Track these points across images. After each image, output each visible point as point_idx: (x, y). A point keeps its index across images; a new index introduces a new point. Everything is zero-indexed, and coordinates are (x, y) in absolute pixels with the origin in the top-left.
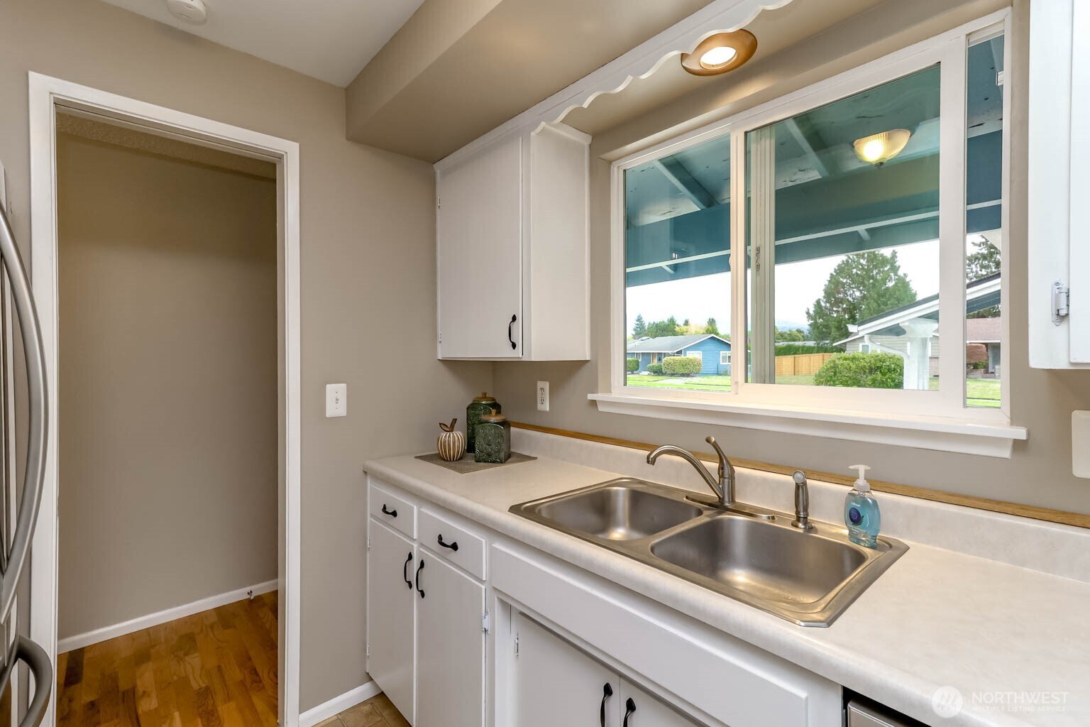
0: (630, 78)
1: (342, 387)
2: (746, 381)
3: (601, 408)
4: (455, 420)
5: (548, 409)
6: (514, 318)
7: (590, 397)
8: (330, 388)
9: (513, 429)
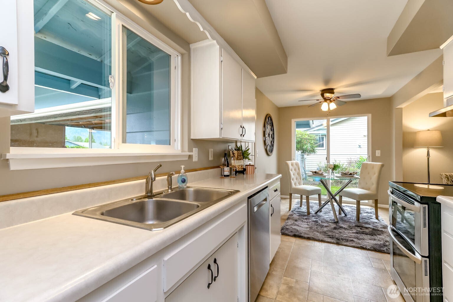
3: (15, 167)
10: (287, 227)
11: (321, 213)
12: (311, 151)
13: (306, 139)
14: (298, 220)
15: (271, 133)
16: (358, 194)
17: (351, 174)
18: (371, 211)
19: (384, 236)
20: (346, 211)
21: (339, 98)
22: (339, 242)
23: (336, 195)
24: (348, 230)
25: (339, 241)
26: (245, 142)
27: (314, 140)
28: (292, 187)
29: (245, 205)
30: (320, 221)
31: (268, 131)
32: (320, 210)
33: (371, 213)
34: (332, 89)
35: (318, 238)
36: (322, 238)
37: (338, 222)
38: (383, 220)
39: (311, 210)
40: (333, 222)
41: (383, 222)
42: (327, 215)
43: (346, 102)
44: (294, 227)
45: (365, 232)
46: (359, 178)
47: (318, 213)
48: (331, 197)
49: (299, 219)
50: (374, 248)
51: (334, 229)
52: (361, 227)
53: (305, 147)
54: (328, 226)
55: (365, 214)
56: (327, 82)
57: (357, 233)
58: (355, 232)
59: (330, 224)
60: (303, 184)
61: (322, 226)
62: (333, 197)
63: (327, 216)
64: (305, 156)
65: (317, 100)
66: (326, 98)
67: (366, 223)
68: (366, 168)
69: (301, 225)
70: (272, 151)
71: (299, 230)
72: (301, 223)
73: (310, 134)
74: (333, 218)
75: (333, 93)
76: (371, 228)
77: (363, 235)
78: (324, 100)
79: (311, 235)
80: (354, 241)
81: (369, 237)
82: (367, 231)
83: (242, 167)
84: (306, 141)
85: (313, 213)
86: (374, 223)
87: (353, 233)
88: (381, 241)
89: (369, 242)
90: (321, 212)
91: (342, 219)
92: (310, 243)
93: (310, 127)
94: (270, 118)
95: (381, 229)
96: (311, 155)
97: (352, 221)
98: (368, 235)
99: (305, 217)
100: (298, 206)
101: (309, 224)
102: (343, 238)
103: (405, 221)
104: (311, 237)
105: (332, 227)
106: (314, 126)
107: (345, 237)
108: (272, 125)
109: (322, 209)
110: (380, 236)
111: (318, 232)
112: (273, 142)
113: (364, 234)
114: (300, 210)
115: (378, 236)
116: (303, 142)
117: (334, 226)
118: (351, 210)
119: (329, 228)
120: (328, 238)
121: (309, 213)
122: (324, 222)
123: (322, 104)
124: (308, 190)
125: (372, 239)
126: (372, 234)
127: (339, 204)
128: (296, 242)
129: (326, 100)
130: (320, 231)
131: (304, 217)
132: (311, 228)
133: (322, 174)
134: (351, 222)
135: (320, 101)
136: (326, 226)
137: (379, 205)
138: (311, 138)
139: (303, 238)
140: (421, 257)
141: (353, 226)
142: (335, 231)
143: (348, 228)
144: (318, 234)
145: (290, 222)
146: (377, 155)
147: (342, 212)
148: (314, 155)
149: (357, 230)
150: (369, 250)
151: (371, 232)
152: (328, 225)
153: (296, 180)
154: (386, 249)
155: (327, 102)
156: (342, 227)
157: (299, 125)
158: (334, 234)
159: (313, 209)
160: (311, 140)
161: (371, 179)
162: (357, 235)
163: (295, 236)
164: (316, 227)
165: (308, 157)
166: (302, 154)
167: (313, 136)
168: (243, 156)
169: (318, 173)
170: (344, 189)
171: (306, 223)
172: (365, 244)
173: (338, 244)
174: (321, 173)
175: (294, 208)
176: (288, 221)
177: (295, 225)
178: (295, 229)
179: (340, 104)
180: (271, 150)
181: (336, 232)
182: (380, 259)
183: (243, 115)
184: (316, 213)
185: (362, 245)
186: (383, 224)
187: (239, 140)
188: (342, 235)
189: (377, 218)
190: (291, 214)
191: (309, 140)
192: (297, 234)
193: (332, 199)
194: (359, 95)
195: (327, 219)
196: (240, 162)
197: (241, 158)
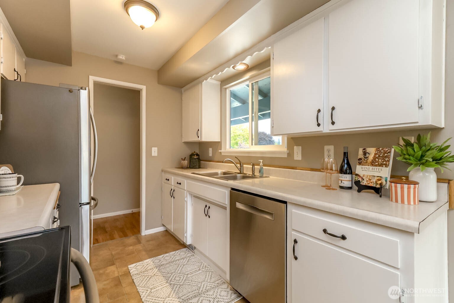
0: (220, 73)
1: (156, 148)
2: (252, 145)
3: (222, 154)
4: (185, 158)
5: (211, 156)
6: (198, 130)
7: (220, 151)
8: (153, 148)
9: (201, 162)
196: (377, 169)
197: (383, 162)
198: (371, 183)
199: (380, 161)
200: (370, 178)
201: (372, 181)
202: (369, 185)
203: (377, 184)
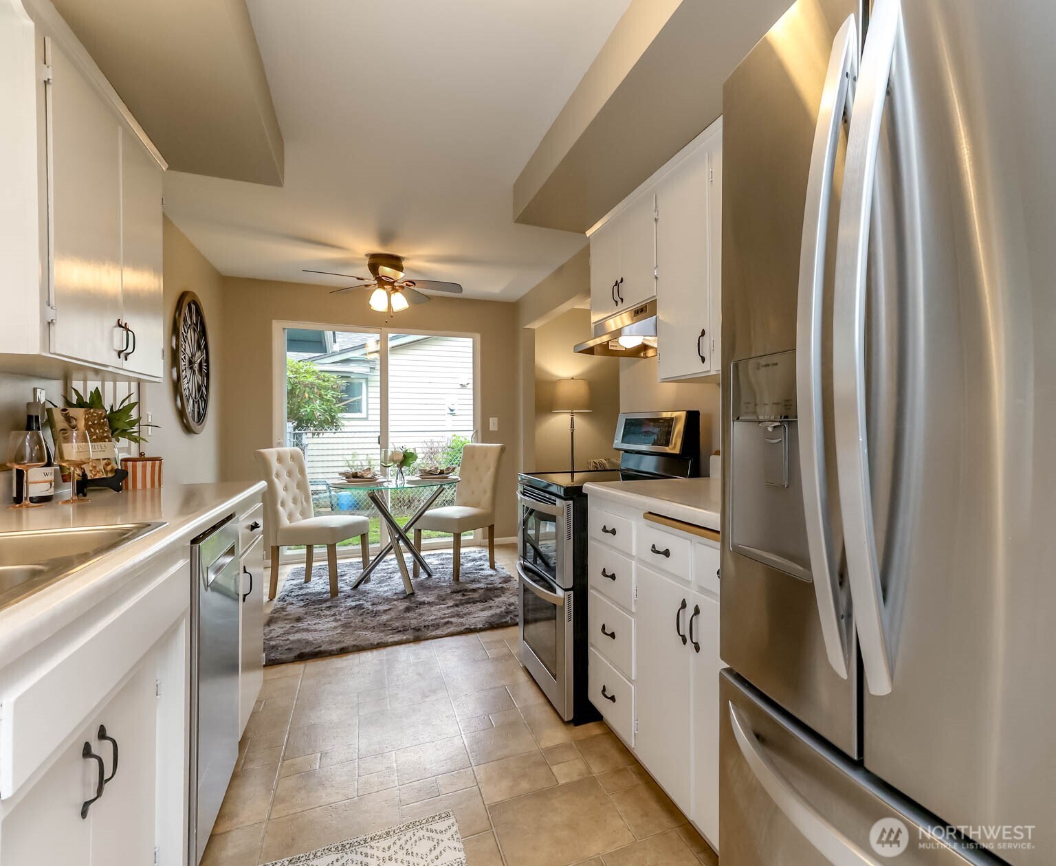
10: (273, 643)
11: (370, 584)
12: (326, 421)
13: (312, 386)
14: (305, 616)
15: (199, 357)
16: (458, 517)
17: (442, 472)
18: (480, 555)
19: (505, 596)
20: (430, 566)
21: (415, 284)
22: (418, 635)
23: (407, 530)
24: (437, 605)
25: (419, 633)
26: (129, 379)
27: (333, 389)
28: (281, 527)
29: (182, 563)
30: (369, 604)
31: (188, 350)
32: (365, 579)
33: (480, 559)
34: (398, 259)
35: (367, 642)
36: (379, 639)
37: (413, 594)
38: (503, 568)
39: (340, 584)
40: (401, 597)
41: (504, 571)
42: (386, 586)
43: (428, 298)
44: (293, 637)
45: (473, 598)
46: (460, 479)
47: (362, 587)
48: (396, 537)
49: (306, 614)
50: (490, 623)
51: (405, 612)
52: (463, 591)
53: (305, 410)
54: (390, 609)
55: (470, 565)
56: (386, 236)
57: (457, 605)
58: (452, 605)
59: (395, 602)
60: (315, 516)
61: (377, 614)
62: (400, 535)
63: (386, 589)
64: (307, 439)
65: (358, 279)
66: (383, 278)
67: (473, 581)
68: (473, 457)
69: (316, 627)
70: (201, 418)
71: (311, 639)
72: (314, 622)
73: (321, 371)
74: (402, 587)
75: (400, 269)
76: (482, 589)
77: (469, 606)
78: (376, 282)
79: (349, 641)
80: (451, 623)
81: (480, 605)
82: (476, 595)
83: (108, 464)
84: (308, 393)
85: (347, 588)
86: (486, 577)
87: (448, 607)
88: (501, 607)
89: (479, 615)
90: (366, 582)
91: (422, 586)
92: (347, 660)
93: (326, 352)
94: (193, 307)
95: (500, 585)
96: (325, 435)
97: (443, 584)
98: (478, 603)
99: (324, 605)
100: (299, 581)
101: (338, 617)
102: (427, 623)
103: (539, 561)
104: (349, 646)
105: (401, 608)
106: (336, 348)
107: (432, 620)
108: (203, 333)
109: (372, 575)
110: (500, 599)
111: (366, 629)
112: (207, 388)
113: (470, 603)
114: (307, 590)
115: (496, 600)
116: (298, 396)
117: (402, 605)
118: (440, 562)
119: (393, 614)
120: (393, 634)
121: (334, 591)
122: (381, 603)
123: (373, 291)
124: (332, 526)
125: (486, 607)
126: (484, 600)
127: (415, 550)
128: (306, 672)
129: (382, 282)
130: (372, 625)
131: (321, 606)
132: (346, 626)
133: (373, 479)
134: (442, 586)
135: (366, 282)
136: (386, 610)
137: (497, 541)
138: (326, 383)
139: (326, 654)
140: (563, 591)
141: (447, 594)
142: (408, 615)
143: (437, 601)
144: (368, 634)
145: (278, 629)
146: (491, 429)
147: (421, 570)
148: (332, 435)
149: (457, 600)
150: (481, 630)
151: (483, 596)
152: (390, 607)
153: (292, 505)
154: (511, 618)
155: (384, 288)
156: (423, 603)
157: (296, 343)
158: (407, 622)
159: (344, 580)
160: (326, 389)
161: (481, 481)
162: (456, 609)
163: (302, 657)
164: (359, 618)
165: (316, 440)
166: (297, 431)
167: (332, 379)
168: (111, 427)
169: (362, 477)
170: (427, 513)
171: (332, 618)
172: (474, 621)
173: (417, 640)
174: (369, 476)
175: (285, 591)
176: (272, 628)
177: (297, 632)
178: (299, 640)
179: (416, 299)
180: (199, 413)
181: (410, 617)
182: (500, 641)
183: (124, 286)
184: (356, 587)
185: (467, 626)
186: (504, 575)
187: (110, 369)
188: (425, 618)
189: (492, 567)
190: (279, 606)
191: (320, 388)
192: (308, 650)
193: (398, 540)
194: (458, 287)
195: (386, 594)
196: (99, 447)
197: (103, 433)
198: (99, 472)
199: (97, 431)
200: (94, 465)
201: (98, 469)
202: (97, 477)
203: (106, 472)
